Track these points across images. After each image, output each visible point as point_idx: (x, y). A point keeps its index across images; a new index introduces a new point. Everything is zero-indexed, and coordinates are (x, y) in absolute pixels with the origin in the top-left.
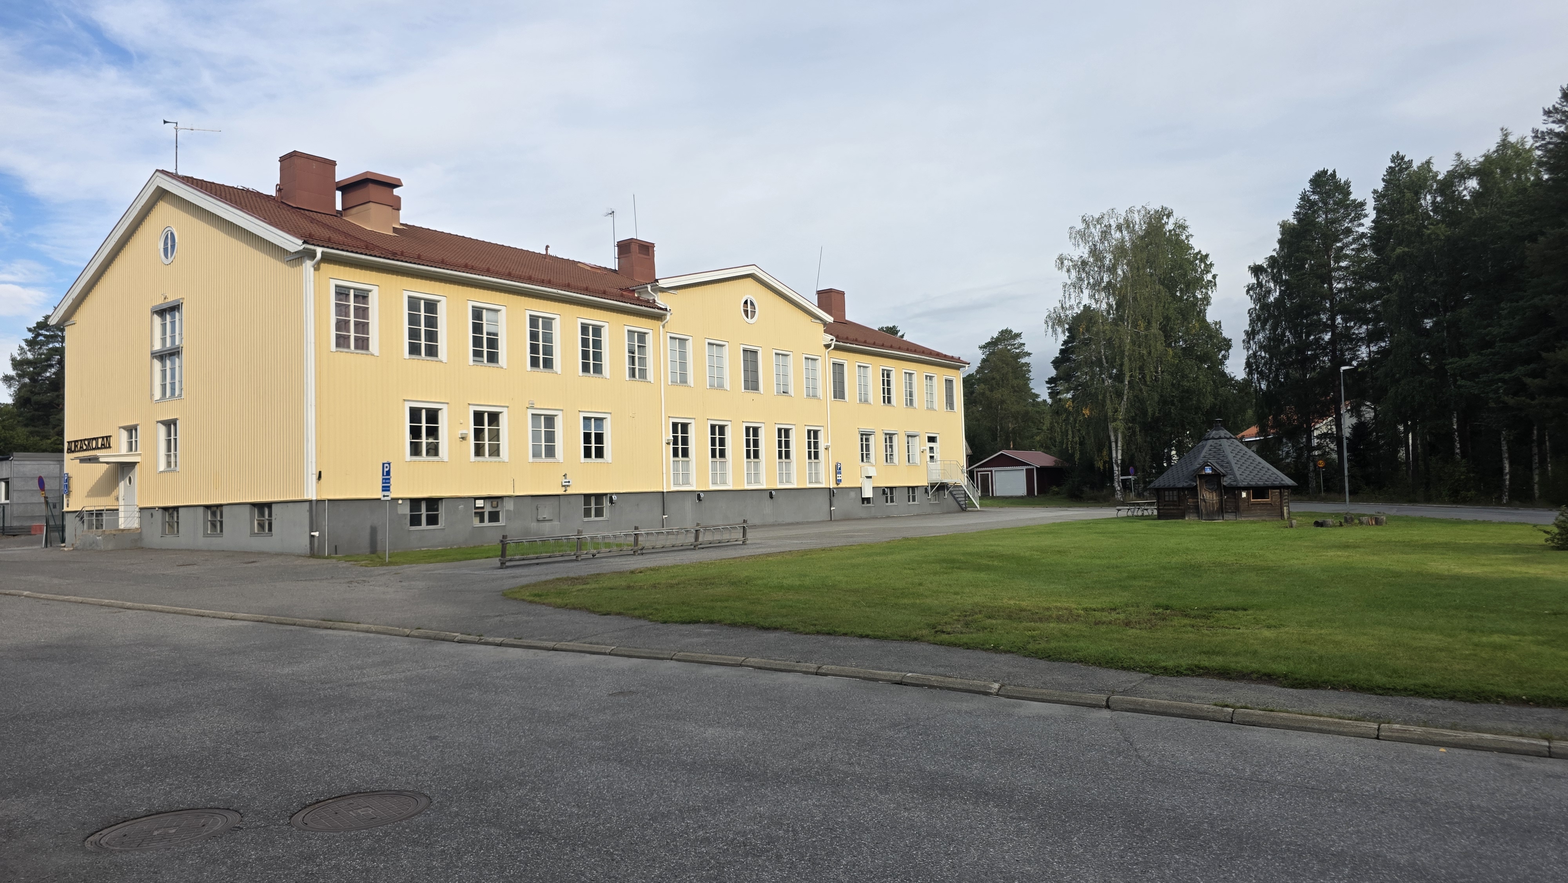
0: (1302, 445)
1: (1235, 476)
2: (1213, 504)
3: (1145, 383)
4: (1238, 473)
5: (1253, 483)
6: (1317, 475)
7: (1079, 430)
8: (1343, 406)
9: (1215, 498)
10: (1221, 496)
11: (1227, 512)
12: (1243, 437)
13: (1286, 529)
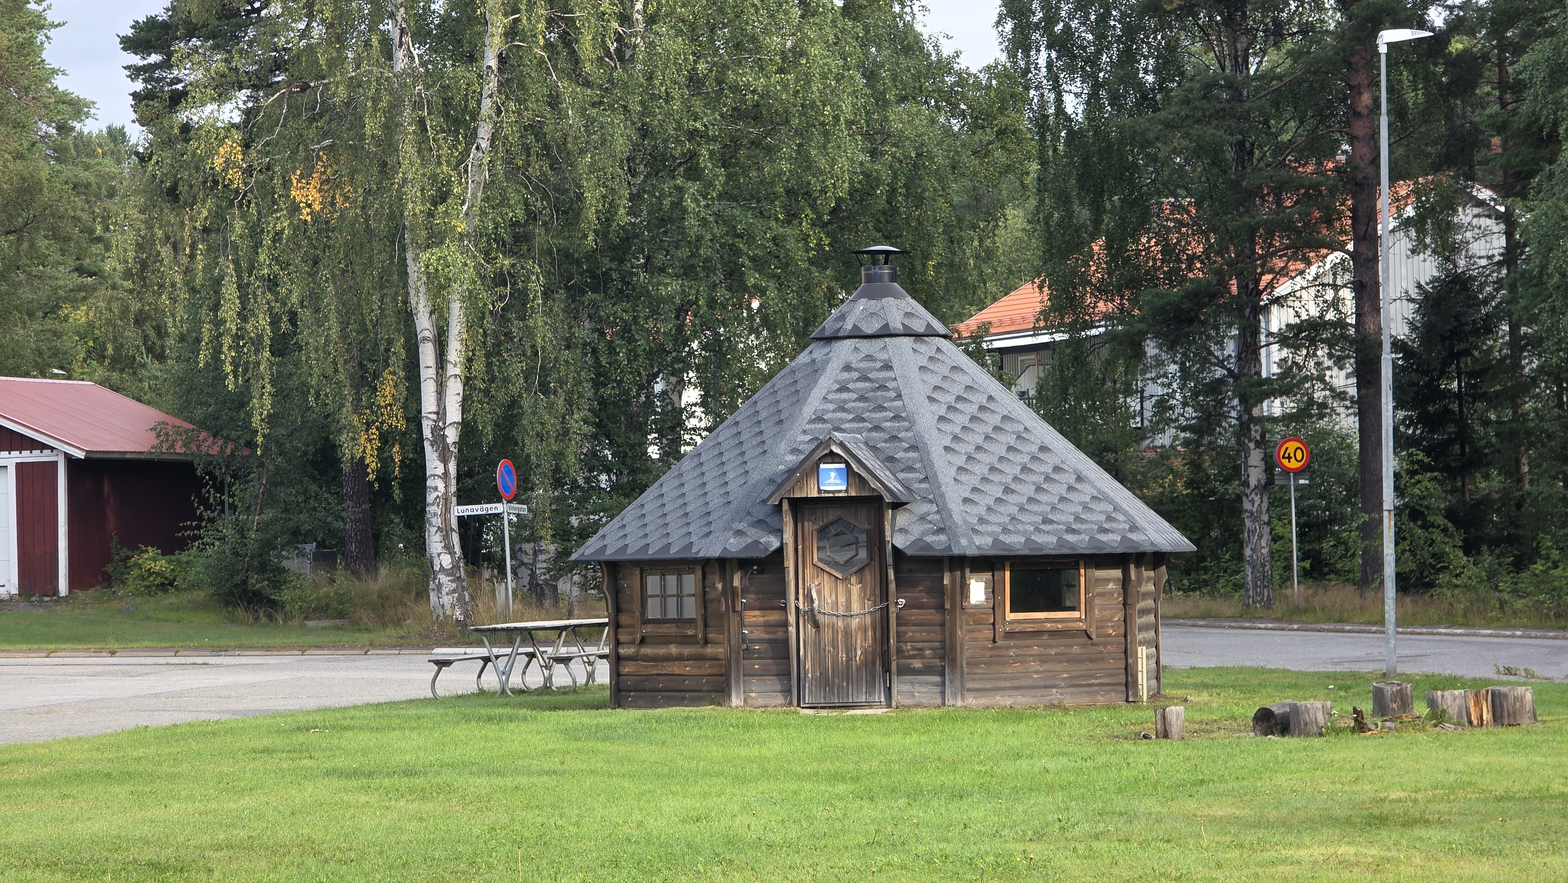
0: (1219, 373)
1: (943, 509)
2: (847, 633)
3: (575, 73)
4: (954, 495)
5: (1015, 542)
6: (1278, 503)
7: (272, 283)
8: (1383, 202)
9: (856, 608)
10: (884, 595)
11: (905, 671)
12: (985, 329)
13: (1143, 746)
